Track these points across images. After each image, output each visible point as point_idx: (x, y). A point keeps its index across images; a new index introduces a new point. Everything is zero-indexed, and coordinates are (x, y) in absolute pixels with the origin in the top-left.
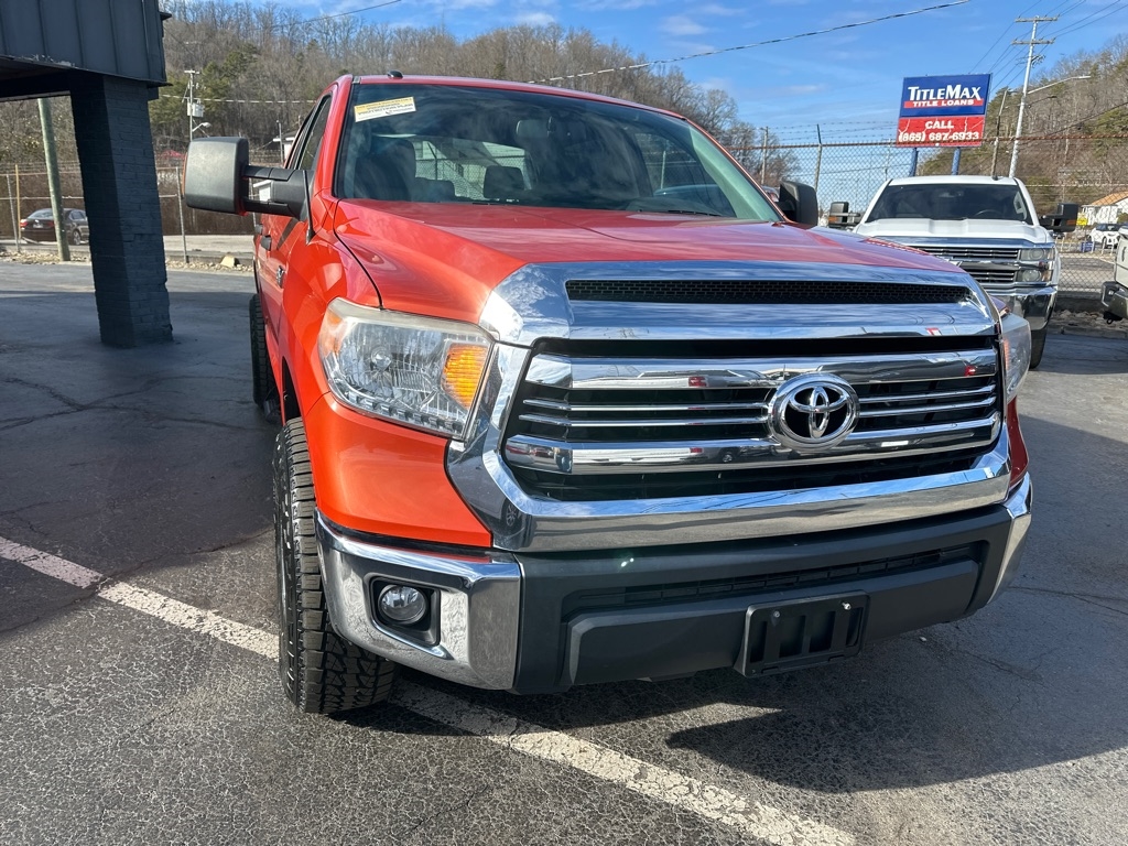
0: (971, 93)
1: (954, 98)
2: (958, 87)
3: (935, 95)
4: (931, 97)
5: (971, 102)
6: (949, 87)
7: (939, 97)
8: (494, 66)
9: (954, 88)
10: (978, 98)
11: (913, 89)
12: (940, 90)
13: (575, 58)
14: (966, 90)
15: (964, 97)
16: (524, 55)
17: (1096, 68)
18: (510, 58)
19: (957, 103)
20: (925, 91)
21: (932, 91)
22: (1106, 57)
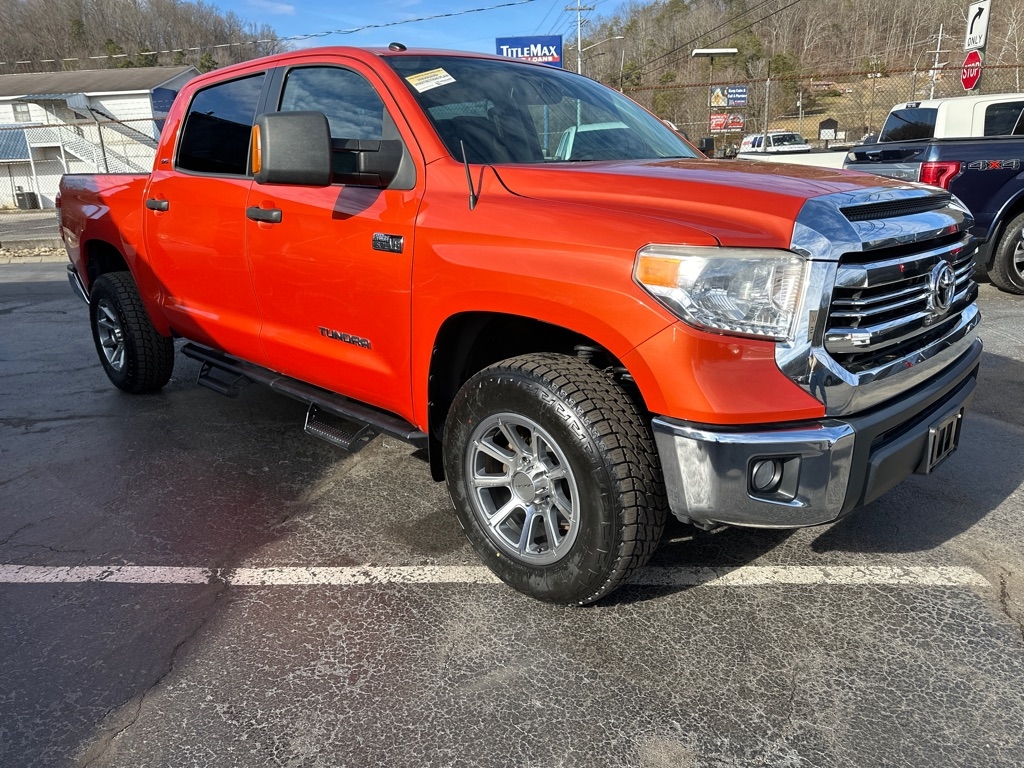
0: (550, 51)
1: (537, 56)
2: (539, 46)
3: (523, 53)
4: (520, 55)
5: (550, 59)
6: (532, 46)
7: (526, 55)
8: (70, 23)
9: (536, 47)
10: (555, 55)
11: (504, 48)
12: (525, 49)
13: (160, 16)
14: (545, 48)
15: (545, 55)
16: (101, 11)
17: (611, 29)
18: (86, 15)
19: (540, 59)
20: (514, 50)
21: (519, 50)
22: (616, 22)
